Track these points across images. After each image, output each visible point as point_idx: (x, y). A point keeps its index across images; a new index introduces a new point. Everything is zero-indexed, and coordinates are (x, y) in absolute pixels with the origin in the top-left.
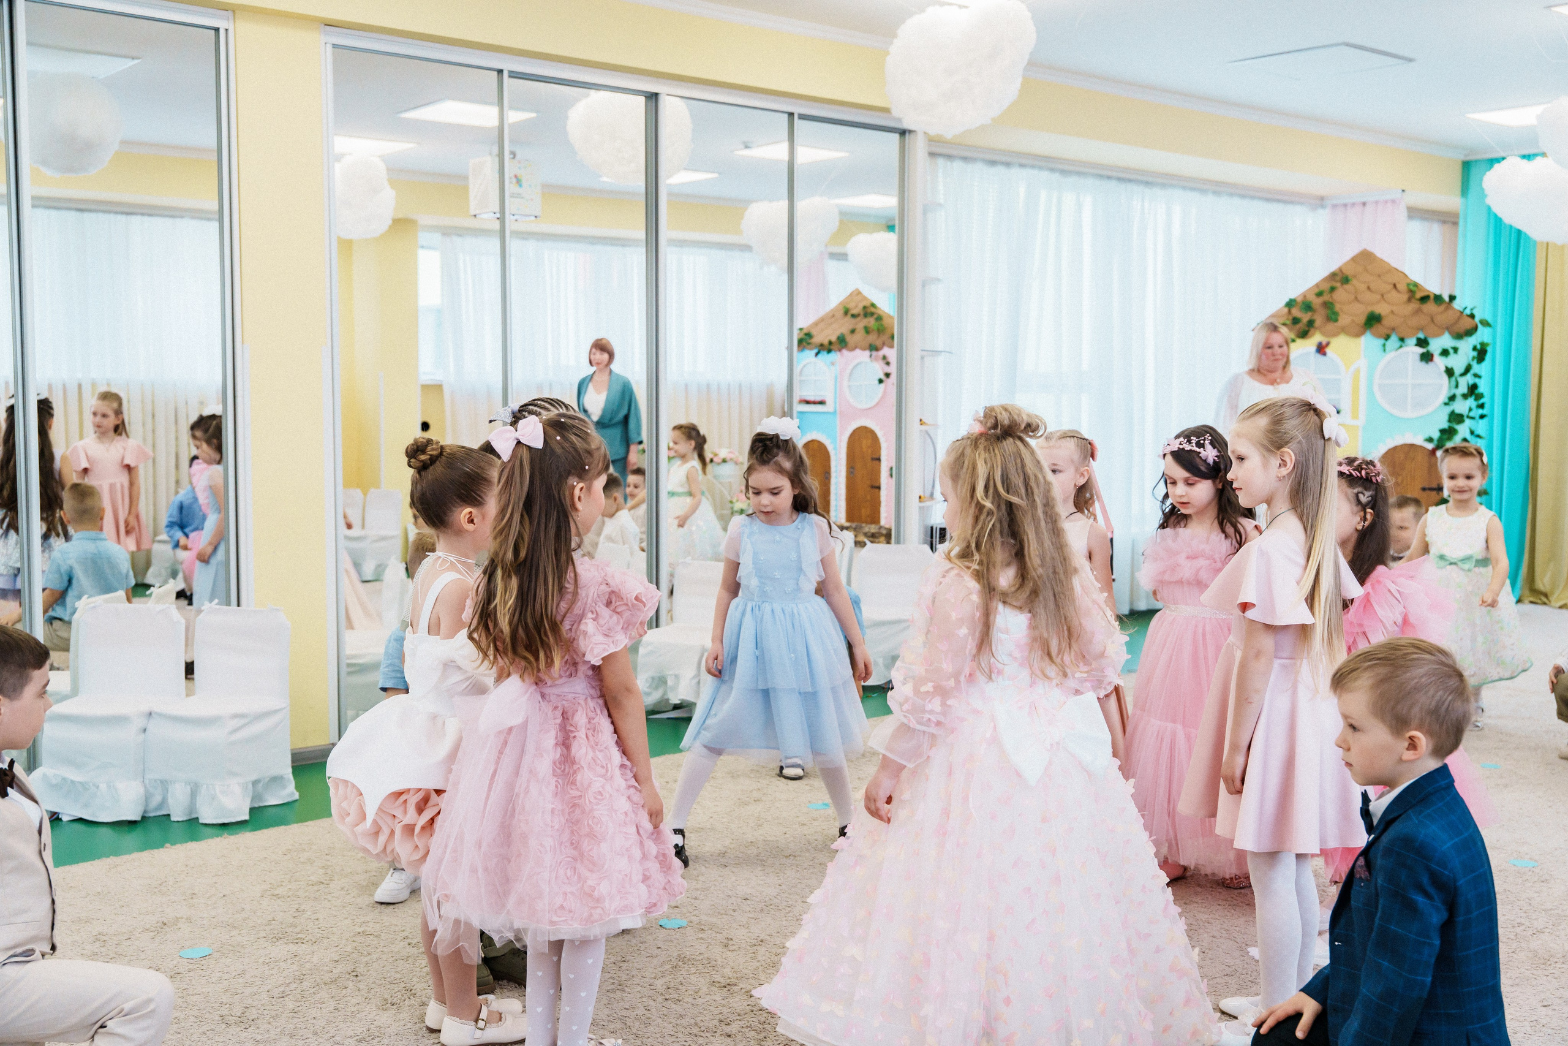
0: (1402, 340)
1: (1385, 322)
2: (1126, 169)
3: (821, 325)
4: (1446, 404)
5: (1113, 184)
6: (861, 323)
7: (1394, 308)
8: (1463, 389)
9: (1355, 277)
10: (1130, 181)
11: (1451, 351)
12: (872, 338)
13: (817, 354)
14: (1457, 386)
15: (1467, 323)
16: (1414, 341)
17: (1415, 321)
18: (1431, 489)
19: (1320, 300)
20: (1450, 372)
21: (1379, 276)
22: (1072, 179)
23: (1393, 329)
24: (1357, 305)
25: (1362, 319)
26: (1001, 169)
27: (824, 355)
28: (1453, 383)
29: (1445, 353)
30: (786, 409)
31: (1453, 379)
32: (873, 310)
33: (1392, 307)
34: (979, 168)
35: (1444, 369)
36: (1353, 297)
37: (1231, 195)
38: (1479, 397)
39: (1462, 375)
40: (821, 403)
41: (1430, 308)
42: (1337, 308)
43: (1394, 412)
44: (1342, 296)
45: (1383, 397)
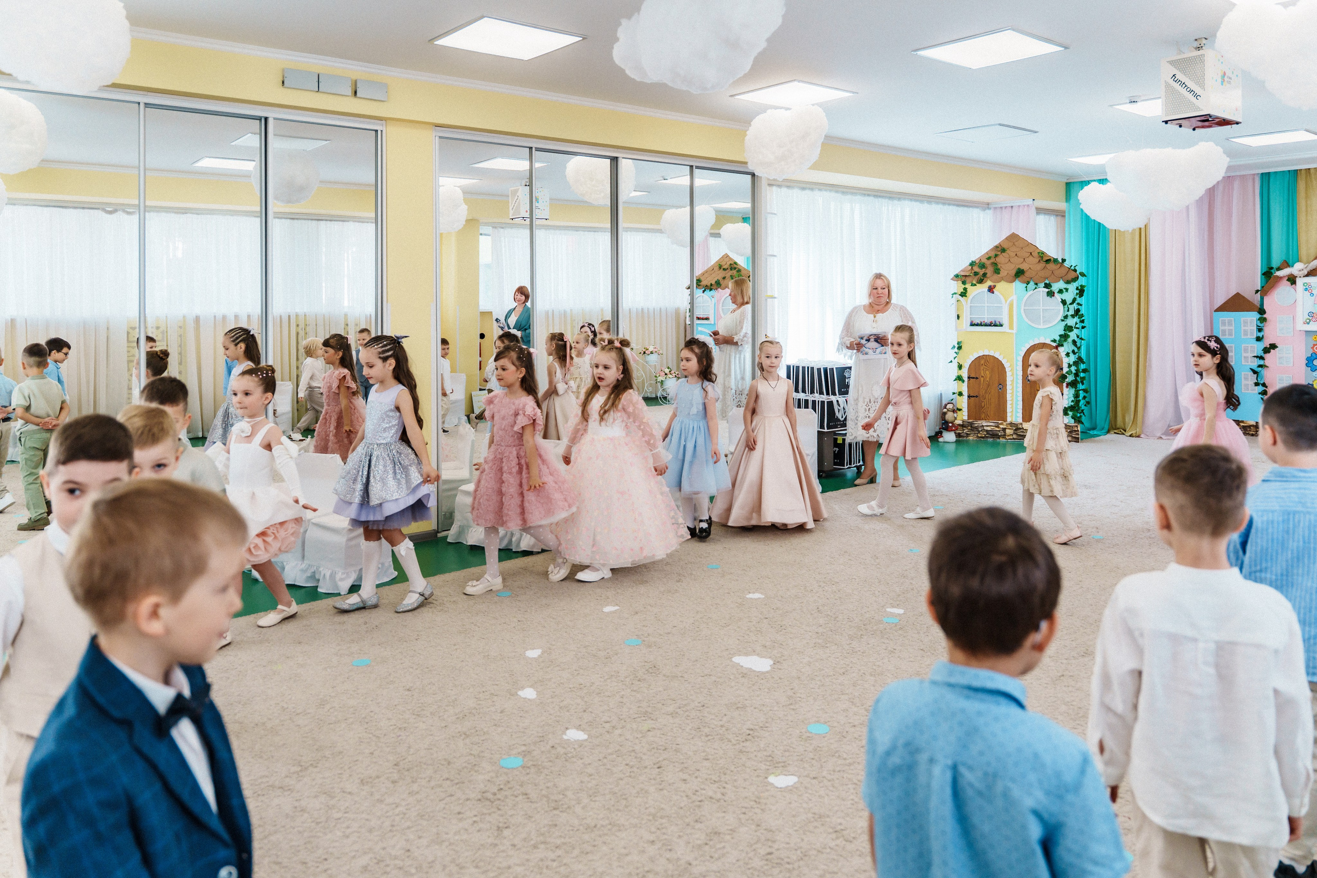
0: (1036, 284)
1: (1026, 274)
2: (878, 191)
3: (706, 275)
4: (1062, 320)
5: (871, 198)
6: (729, 273)
7: (1031, 266)
8: (1072, 312)
9: (1008, 248)
10: (880, 197)
11: (1065, 290)
13: (704, 292)
14: (1068, 311)
15: (1072, 275)
16: (1043, 285)
17: (1042, 274)
19: (988, 263)
20: (1064, 302)
21: (1022, 248)
22: (849, 197)
23: (1031, 278)
24: (1009, 263)
25: (1014, 272)
26: (807, 192)
27: (707, 292)
28: (1066, 309)
29: (1060, 291)
30: (688, 322)
31: (1065, 307)
32: (735, 265)
34: (796, 193)
35: (1060, 300)
36: (1008, 260)
37: (937, 203)
38: (1082, 316)
39: (1070, 304)
40: (707, 319)
41: (1051, 266)
42: (999, 267)
43: (1033, 325)
44: (1001, 259)
45: (1027, 317)
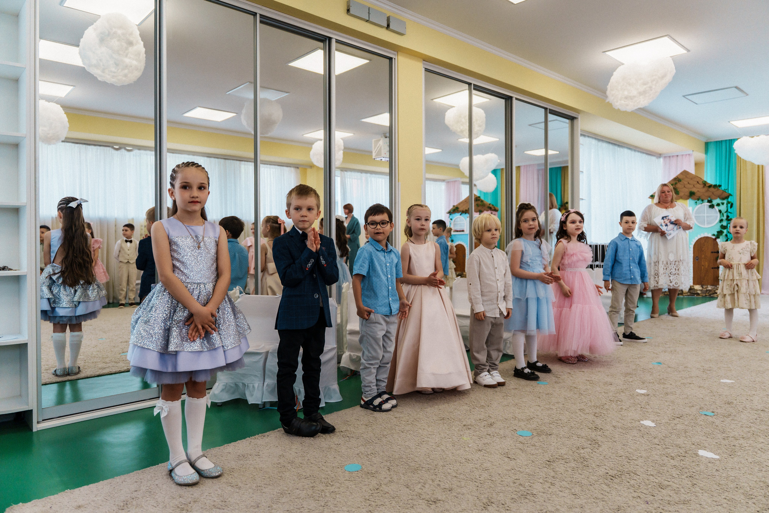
0: (703, 200)
1: (696, 194)
4: (719, 222)
7: (699, 190)
8: (725, 218)
9: (683, 179)
11: (721, 204)
12: (480, 208)
13: (461, 215)
14: (723, 217)
15: (725, 195)
16: (706, 201)
17: (707, 194)
18: (714, 252)
20: (720, 211)
21: (692, 179)
23: (699, 197)
24: (685, 188)
25: (688, 194)
27: (464, 215)
29: (718, 205)
31: (722, 214)
32: (479, 198)
33: (698, 189)
35: (718, 210)
36: (683, 186)
39: (726, 212)
40: (463, 231)
41: (712, 189)
42: (678, 190)
43: (700, 225)
44: (679, 186)
45: (696, 220)
